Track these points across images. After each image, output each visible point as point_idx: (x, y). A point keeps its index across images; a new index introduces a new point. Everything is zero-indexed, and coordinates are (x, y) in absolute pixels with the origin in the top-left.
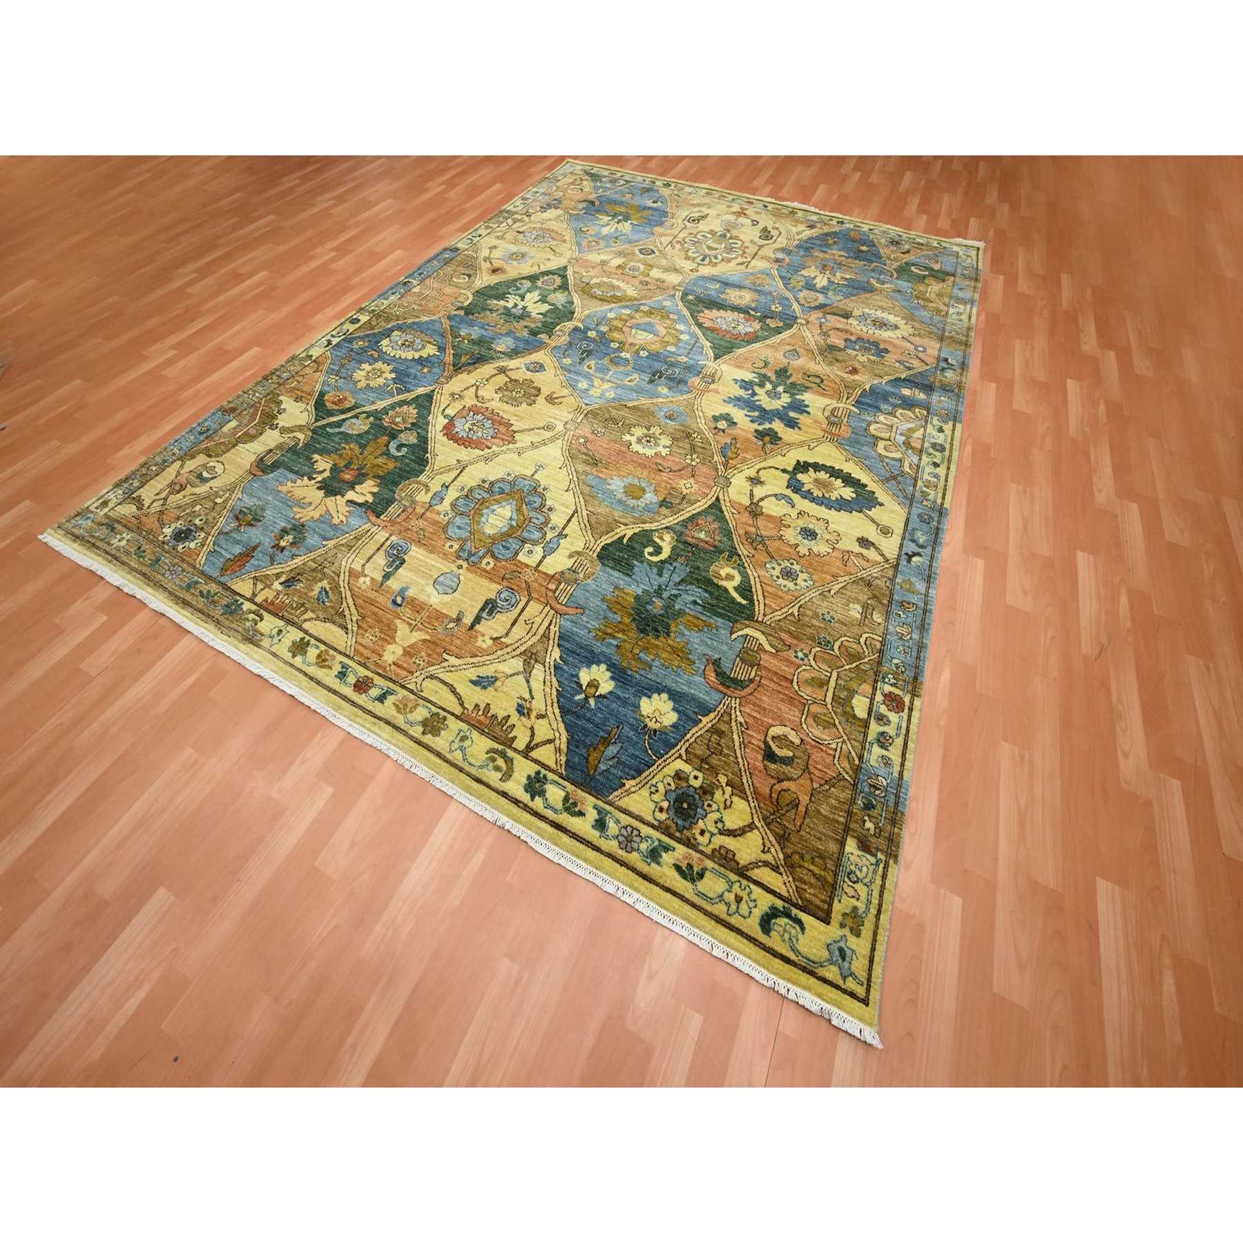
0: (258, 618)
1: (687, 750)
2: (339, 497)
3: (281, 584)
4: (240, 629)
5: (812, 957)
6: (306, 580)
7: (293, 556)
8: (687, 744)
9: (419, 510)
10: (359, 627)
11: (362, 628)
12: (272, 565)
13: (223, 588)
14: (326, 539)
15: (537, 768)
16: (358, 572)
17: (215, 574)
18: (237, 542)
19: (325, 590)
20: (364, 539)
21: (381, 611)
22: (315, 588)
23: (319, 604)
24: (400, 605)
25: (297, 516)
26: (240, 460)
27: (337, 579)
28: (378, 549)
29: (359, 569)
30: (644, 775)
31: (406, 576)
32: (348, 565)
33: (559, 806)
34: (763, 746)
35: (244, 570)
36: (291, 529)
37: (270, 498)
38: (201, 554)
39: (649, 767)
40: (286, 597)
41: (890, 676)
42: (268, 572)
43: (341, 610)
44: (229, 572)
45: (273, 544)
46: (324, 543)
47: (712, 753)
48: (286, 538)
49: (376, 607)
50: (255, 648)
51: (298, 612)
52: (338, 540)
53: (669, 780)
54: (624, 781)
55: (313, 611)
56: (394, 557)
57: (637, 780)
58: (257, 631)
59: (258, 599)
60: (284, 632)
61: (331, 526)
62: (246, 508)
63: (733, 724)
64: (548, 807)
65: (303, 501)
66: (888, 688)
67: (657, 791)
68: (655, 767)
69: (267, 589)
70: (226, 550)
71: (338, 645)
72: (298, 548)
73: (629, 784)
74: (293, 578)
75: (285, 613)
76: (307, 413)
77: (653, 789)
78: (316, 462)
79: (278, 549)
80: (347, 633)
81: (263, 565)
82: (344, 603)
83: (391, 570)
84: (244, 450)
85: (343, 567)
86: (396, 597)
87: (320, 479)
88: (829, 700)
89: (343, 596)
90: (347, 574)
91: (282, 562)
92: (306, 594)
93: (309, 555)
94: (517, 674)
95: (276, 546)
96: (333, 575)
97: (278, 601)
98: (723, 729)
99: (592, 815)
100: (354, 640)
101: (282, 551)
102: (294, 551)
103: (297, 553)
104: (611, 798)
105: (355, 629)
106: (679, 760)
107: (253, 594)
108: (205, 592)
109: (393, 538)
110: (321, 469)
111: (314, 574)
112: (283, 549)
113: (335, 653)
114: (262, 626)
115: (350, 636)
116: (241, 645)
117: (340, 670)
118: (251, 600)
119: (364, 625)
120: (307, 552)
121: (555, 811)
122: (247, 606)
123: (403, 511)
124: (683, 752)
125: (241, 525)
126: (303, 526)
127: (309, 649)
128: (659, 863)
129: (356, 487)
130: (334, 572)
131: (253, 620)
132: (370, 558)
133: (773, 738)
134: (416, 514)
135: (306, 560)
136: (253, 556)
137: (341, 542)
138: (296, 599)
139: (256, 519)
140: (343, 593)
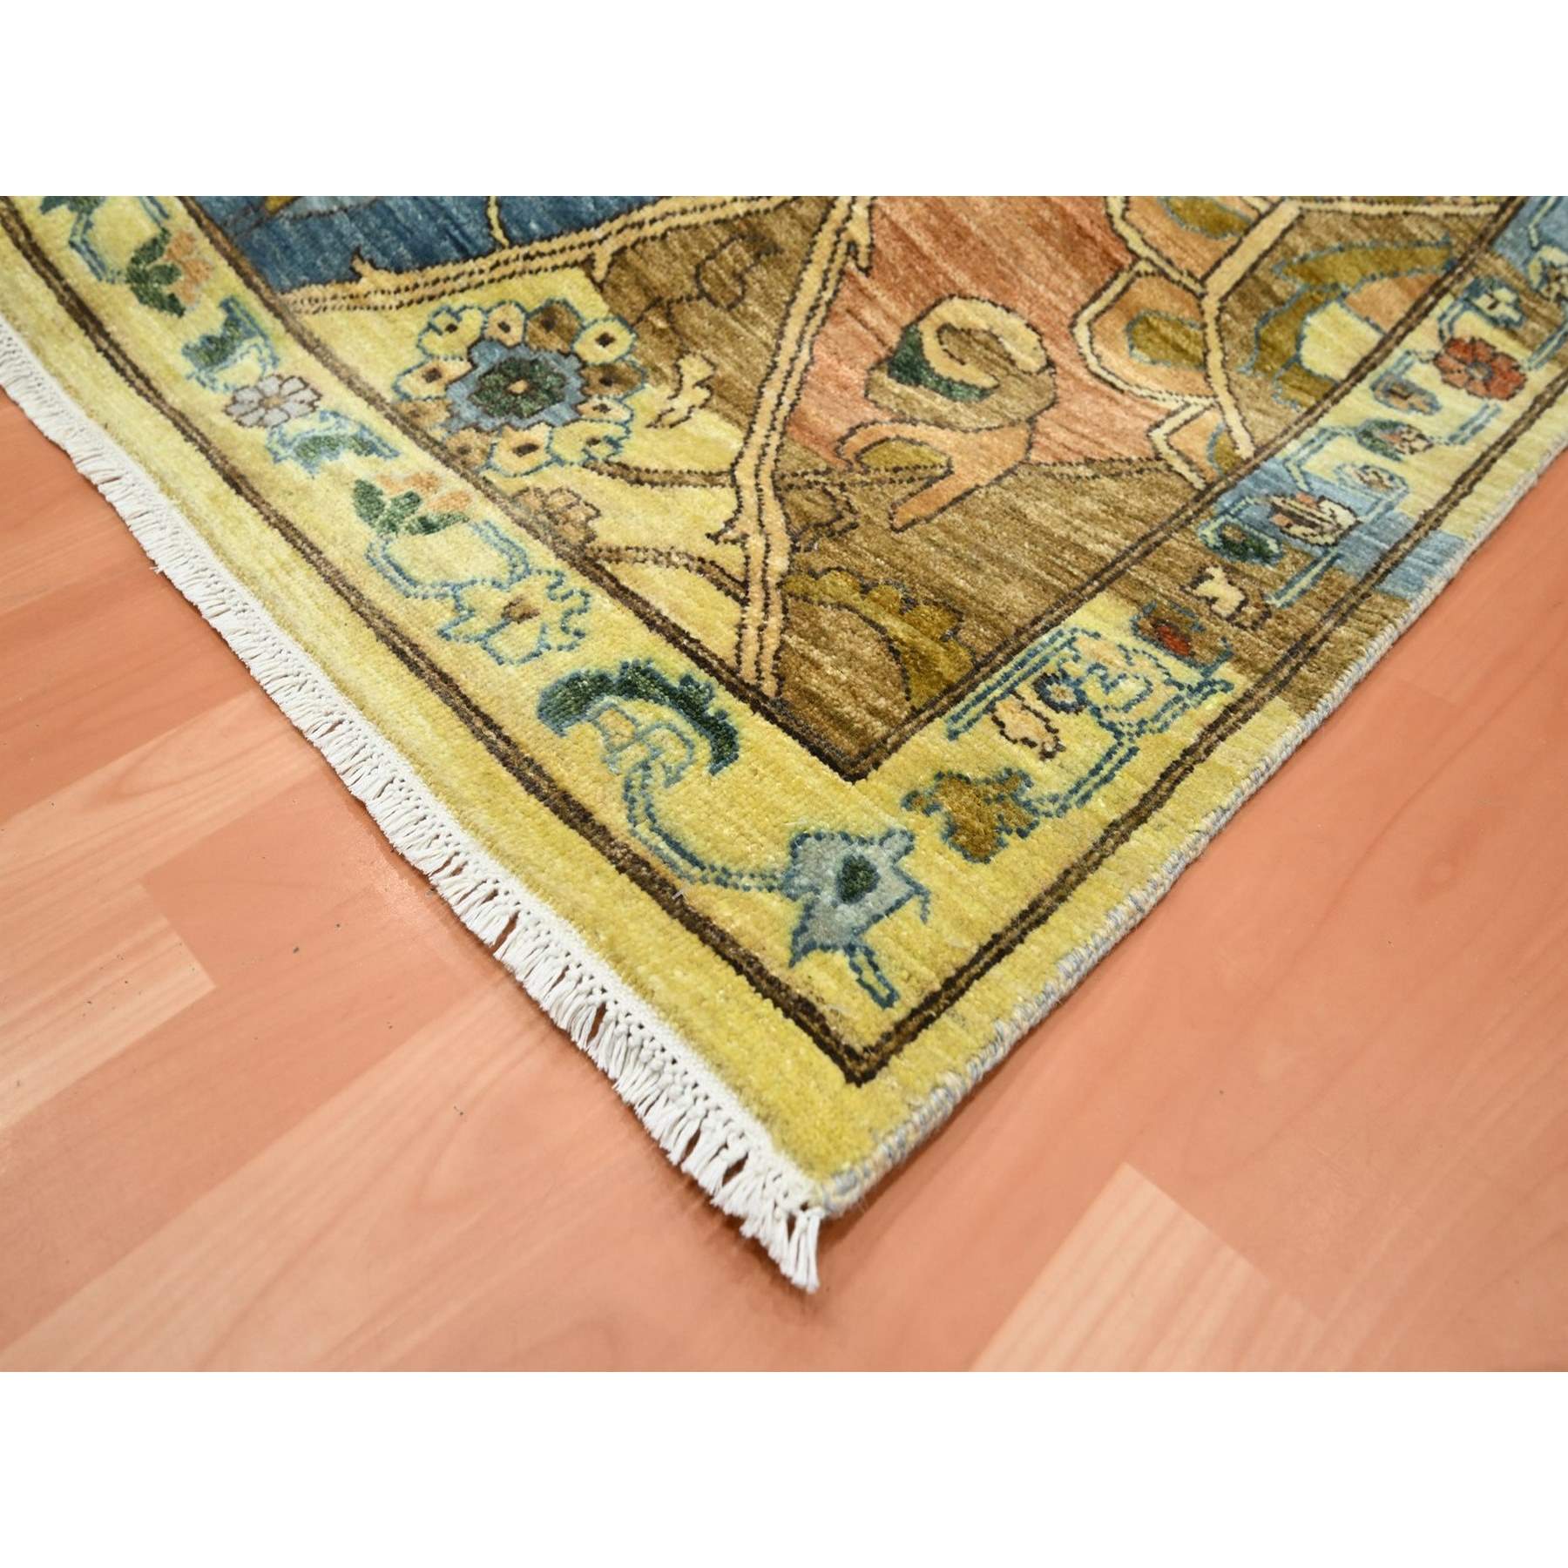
1: (621, 251)
8: (631, 236)
30: (433, 273)
33: (120, 259)
34: (893, 338)
39: (467, 257)
41: (1504, 295)
47: (703, 294)
53: (514, 317)
54: (364, 268)
57: (405, 280)
63: (825, 238)
64: (81, 245)
66: (1470, 325)
67: (451, 328)
68: (485, 263)
73: (374, 280)
77: (443, 321)
88: (1222, 281)
98: (780, 238)
99: (206, 319)
104: (290, 297)
106: (578, 274)
121: (98, 267)
124: (603, 255)
133: (944, 329)
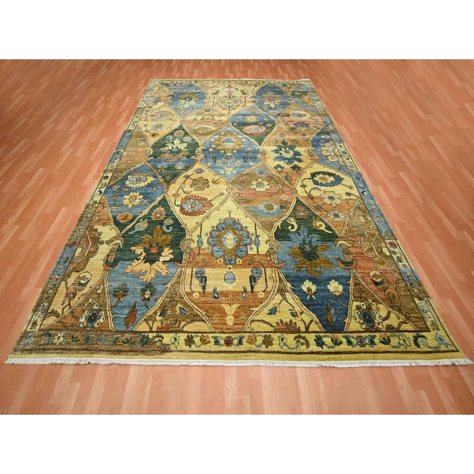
0: (161, 338)
1: (353, 297)
2: (157, 262)
3: (160, 316)
4: (156, 348)
5: (435, 346)
6: (170, 307)
7: (156, 300)
8: (352, 294)
9: (197, 252)
10: (208, 316)
11: (210, 316)
12: (149, 309)
13: (133, 333)
14: (166, 284)
15: (315, 334)
16: (190, 292)
17: (124, 328)
18: (124, 307)
19: (182, 308)
20: (182, 276)
21: (212, 304)
22: (177, 309)
23: (184, 316)
24: (218, 297)
25: (144, 280)
26: (96, 266)
27: (183, 300)
28: (192, 277)
29: (190, 290)
30: (348, 314)
31: (211, 284)
32: (184, 291)
33: (332, 345)
34: (372, 281)
35: (137, 319)
36: (145, 288)
37: (124, 278)
38: (110, 323)
39: (348, 310)
40: (166, 321)
41: (386, 237)
43: (195, 313)
44: (130, 324)
45: (142, 299)
46: (166, 286)
47: (361, 293)
48: (146, 294)
49: (209, 303)
50: (170, 353)
51: (177, 325)
52: (171, 282)
53: (356, 311)
54: (344, 321)
55: (183, 321)
56: (201, 278)
57: (348, 318)
58: (164, 345)
59: (154, 329)
60: (178, 338)
61: (163, 277)
62: (116, 288)
63: (359, 279)
64: (329, 347)
65: (142, 272)
66: (388, 241)
67: (356, 318)
68: (349, 309)
69: (155, 322)
70: (121, 314)
71: (205, 330)
72: (155, 295)
73: (346, 320)
74: (163, 310)
75: (171, 329)
76: (113, 229)
77: (355, 318)
78: (135, 250)
79: (146, 300)
80: (205, 322)
81: (145, 311)
82: (194, 309)
83: (203, 284)
84: (95, 261)
85: (182, 293)
86: (214, 295)
87: (142, 258)
88: (377, 254)
89: (192, 306)
90: (186, 295)
91: (153, 305)
92: (174, 314)
93: (163, 295)
94: (282, 301)
95: (144, 299)
96: (180, 299)
97: (164, 325)
98: (357, 282)
99: (344, 340)
100: (211, 324)
101: (149, 300)
102: (154, 297)
103: (157, 297)
104: (345, 330)
105: (207, 318)
106: (354, 302)
107: (150, 328)
108: (125, 340)
109: (194, 269)
110: (139, 253)
111: (172, 303)
112: (149, 299)
113: (207, 334)
114: (164, 341)
115: (207, 322)
116: (162, 356)
117: (214, 340)
118: (151, 331)
119: (210, 314)
120: (161, 295)
121: (332, 347)
122: (151, 335)
123: (190, 255)
124: (353, 298)
125: (119, 298)
126: (150, 283)
127: (194, 339)
128: (376, 345)
129: (162, 254)
130: (180, 298)
131: (159, 340)
132: (191, 283)
133: (373, 276)
134: (196, 254)
135: (163, 299)
136: (137, 310)
137: (173, 282)
138: (172, 320)
139: (125, 291)
140: (191, 305)
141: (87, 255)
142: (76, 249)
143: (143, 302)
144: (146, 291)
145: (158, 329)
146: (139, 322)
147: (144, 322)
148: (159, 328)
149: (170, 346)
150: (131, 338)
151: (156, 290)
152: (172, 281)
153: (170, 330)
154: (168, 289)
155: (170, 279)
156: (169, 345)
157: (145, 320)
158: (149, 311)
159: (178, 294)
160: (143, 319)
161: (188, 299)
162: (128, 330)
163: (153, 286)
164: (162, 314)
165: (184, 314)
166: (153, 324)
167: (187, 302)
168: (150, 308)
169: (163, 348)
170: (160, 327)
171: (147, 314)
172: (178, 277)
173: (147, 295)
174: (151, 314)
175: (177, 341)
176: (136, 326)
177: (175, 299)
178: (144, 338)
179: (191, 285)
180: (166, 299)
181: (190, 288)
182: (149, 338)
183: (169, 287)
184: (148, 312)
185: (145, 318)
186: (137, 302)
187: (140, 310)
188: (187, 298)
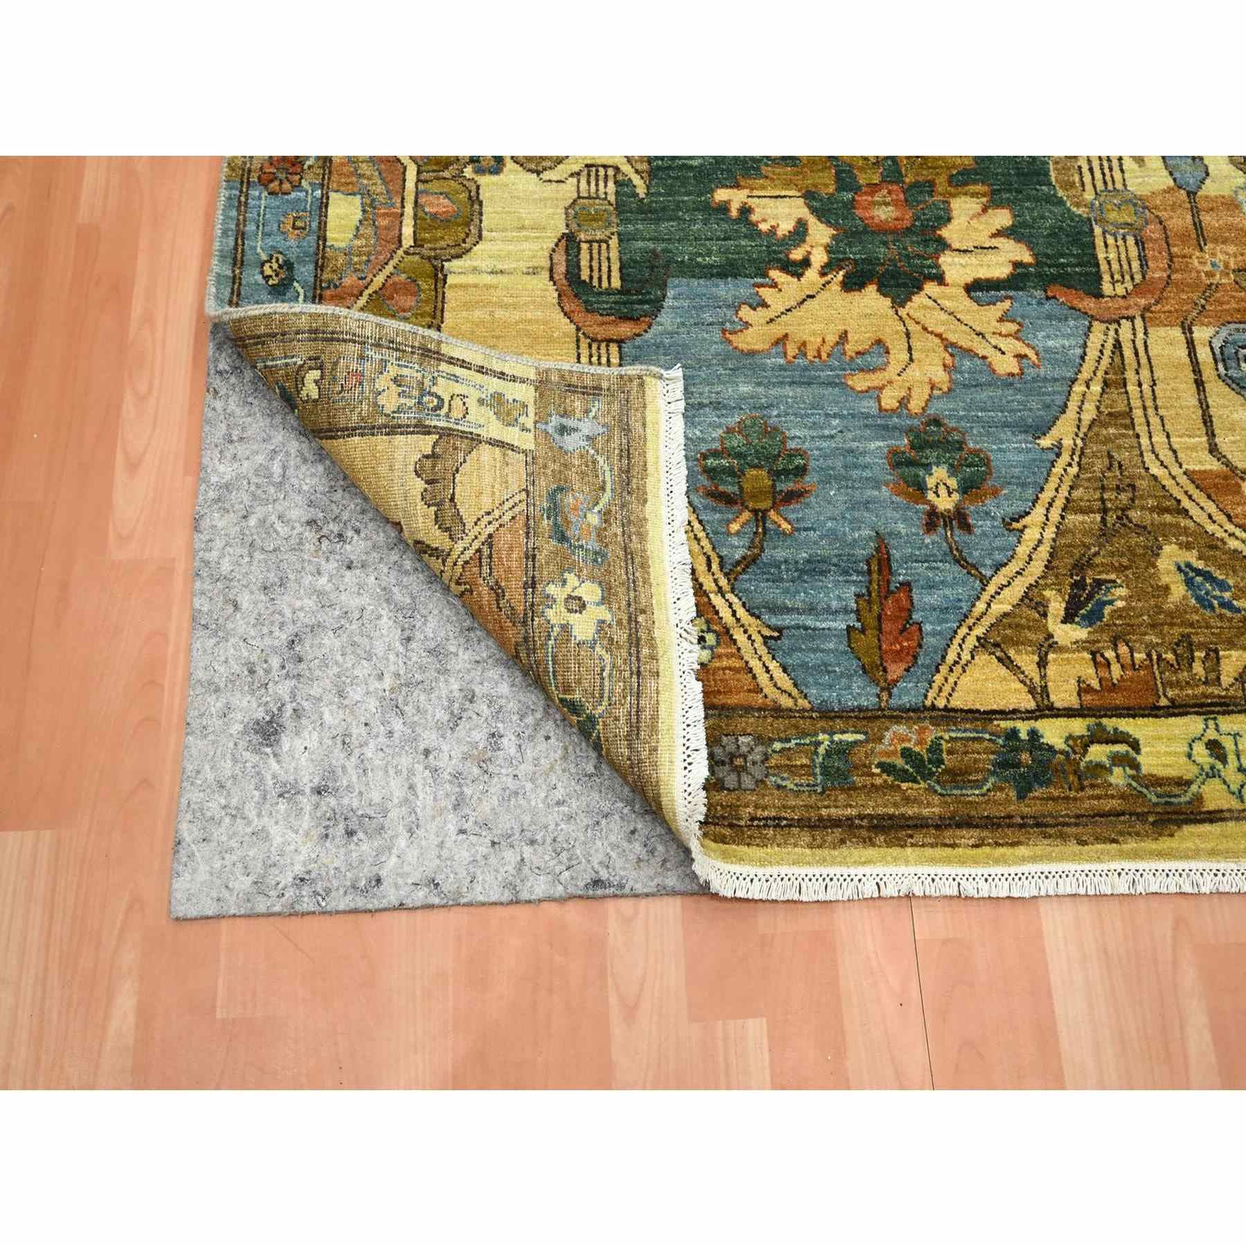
0: (1121, 748)
2: (931, 288)
3: (1068, 618)
4: (1114, 804)
6: (1114, 569)
7: (1012, 524)
9: (1180, 221)
12: (985, 581)
13: (935, 722)
14: (1042, 429)
16: (1216, 474)
17: (862, 694)
18: (814, 569)
19: (1198, 572)
20: (1130, 375)
22: (1165, 580)
23: (1221, 617)
25: (889, 401)
26: (516, 316)
27: (1184, 522)
28: (1200, 384)
29: (1213, 465)
32: (1176, 471)
35: (930, 641)
36: (912, 447)
37: (745, 389)
38: (755, 664)
40: (1123, 648)
42: (999, 608)
44: (895, 670)
46: (1046, 442)
48: (931, 482)
50: (1206, 828)
51: (1198, 668)
52: (1072, 412)
55: (1231, 645)
58: (1156, 781)
59: (1063, 695)
60: (1228, 744)
62: (715, 454)
65: (850, 348)
69: (1051, 656)
70: (811, 610)
72: (996, 493)
74: (1078, 586)
75: (1170, 694)
78: (745, 211)
79: (948, 525)
84: (488, 279)
85: (1168, 483)
87: (819, 258)
90: (1196, 494)
91: (999, 557)
92: (1159, 609)
93: (1046, 496)
95: (933, 519)
96: (1168, 518)
97: (1116, 671)
101: (967, 528)
102: (998, 508)
107: (1032, 691)
108: (900, 762)
109: (1201, 334)
110: (786, 227)
111: (1119, 543)
112: (959, 519)
114: (1149, 762)
116: (1165, 843)
118: (1046, 710)
120: (1030, 493)
122: (1054, 733)
123: (1140, 243)
125: (760, 516)
126: (936, 422)
129: (945, 233)
130: (1163, 510)
131: (1117, 760)
132: (1207, 420)
134: (1183, 238)
135: (1055, 515)
136: (907, 586)
137: (1087, 417)
138: (1155, 640)
139: (786, 472)
141: (418, 242)
142: (323, 205)
143: (935, 537)
144: (927, 467)
145: (1088, 698)
146: (951, 657)
147: (982, 658)
148: (1090, 690)
149: (1194, 788)
150: (935, 748)
151: (986, 462)
152: (1073, 405)
153: (1163, 702)
154: (1065, 458)
155: (1059, 400)
156: (1189, 783)
157: (982, 642)
158: (991, 589)
159: (1142, 484)
160: (971, 642)
161: (1221, 518)
162: (894, 702)
163: (956, 437)
164: (1082, 605)
165: (1223, 605)
166: (1042, 664)
167: (1220, 534)
168: (987, 572)
169: (1154, 799)
170: (1095, 684)
171: (980, 606)
172: (1106, 384)
173: (943, 491)
174: (1007, 608)
175: (1231, 758)
176: (938, 678)
177: (1135, 515)
178: (1016, 750)
179: (1211, 435)
180: (1072, 518)
181: (1213, 449)
182: (1051, 748)
183: (1067, 442)
184: (985, 597)
185: (979, 631)
186: (890, 534)
187: (931, 586)
188: (1211, 507)
